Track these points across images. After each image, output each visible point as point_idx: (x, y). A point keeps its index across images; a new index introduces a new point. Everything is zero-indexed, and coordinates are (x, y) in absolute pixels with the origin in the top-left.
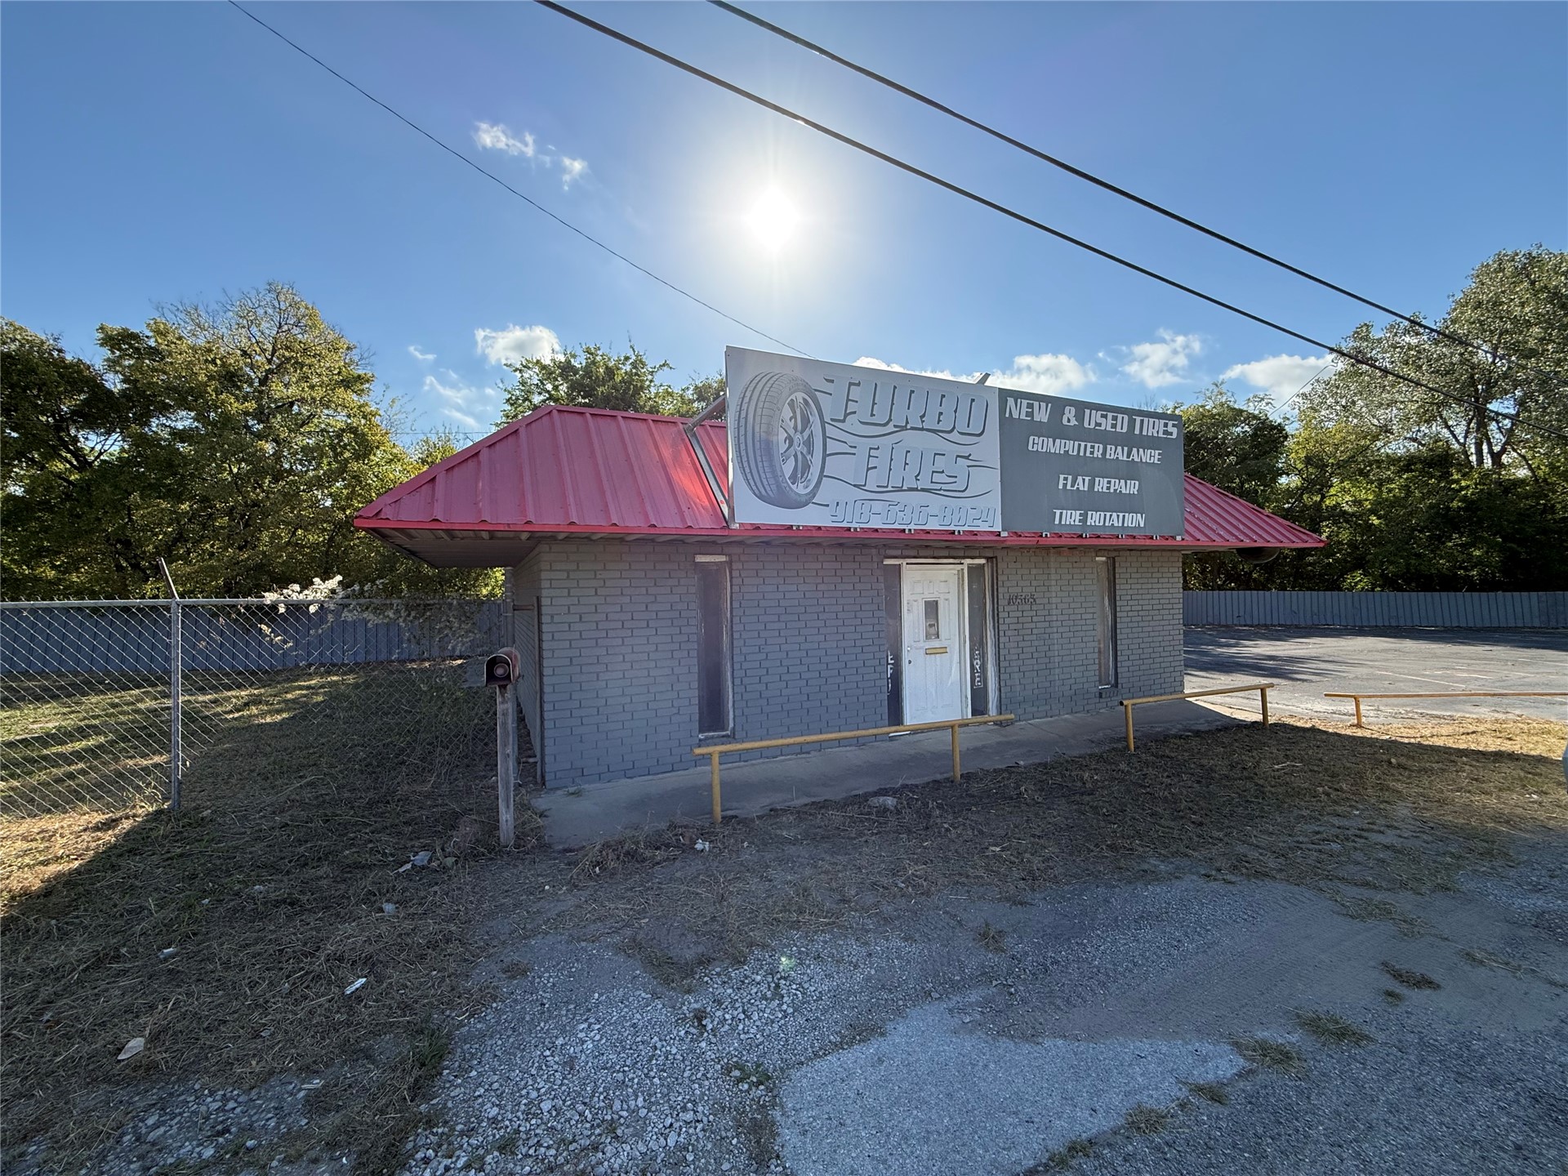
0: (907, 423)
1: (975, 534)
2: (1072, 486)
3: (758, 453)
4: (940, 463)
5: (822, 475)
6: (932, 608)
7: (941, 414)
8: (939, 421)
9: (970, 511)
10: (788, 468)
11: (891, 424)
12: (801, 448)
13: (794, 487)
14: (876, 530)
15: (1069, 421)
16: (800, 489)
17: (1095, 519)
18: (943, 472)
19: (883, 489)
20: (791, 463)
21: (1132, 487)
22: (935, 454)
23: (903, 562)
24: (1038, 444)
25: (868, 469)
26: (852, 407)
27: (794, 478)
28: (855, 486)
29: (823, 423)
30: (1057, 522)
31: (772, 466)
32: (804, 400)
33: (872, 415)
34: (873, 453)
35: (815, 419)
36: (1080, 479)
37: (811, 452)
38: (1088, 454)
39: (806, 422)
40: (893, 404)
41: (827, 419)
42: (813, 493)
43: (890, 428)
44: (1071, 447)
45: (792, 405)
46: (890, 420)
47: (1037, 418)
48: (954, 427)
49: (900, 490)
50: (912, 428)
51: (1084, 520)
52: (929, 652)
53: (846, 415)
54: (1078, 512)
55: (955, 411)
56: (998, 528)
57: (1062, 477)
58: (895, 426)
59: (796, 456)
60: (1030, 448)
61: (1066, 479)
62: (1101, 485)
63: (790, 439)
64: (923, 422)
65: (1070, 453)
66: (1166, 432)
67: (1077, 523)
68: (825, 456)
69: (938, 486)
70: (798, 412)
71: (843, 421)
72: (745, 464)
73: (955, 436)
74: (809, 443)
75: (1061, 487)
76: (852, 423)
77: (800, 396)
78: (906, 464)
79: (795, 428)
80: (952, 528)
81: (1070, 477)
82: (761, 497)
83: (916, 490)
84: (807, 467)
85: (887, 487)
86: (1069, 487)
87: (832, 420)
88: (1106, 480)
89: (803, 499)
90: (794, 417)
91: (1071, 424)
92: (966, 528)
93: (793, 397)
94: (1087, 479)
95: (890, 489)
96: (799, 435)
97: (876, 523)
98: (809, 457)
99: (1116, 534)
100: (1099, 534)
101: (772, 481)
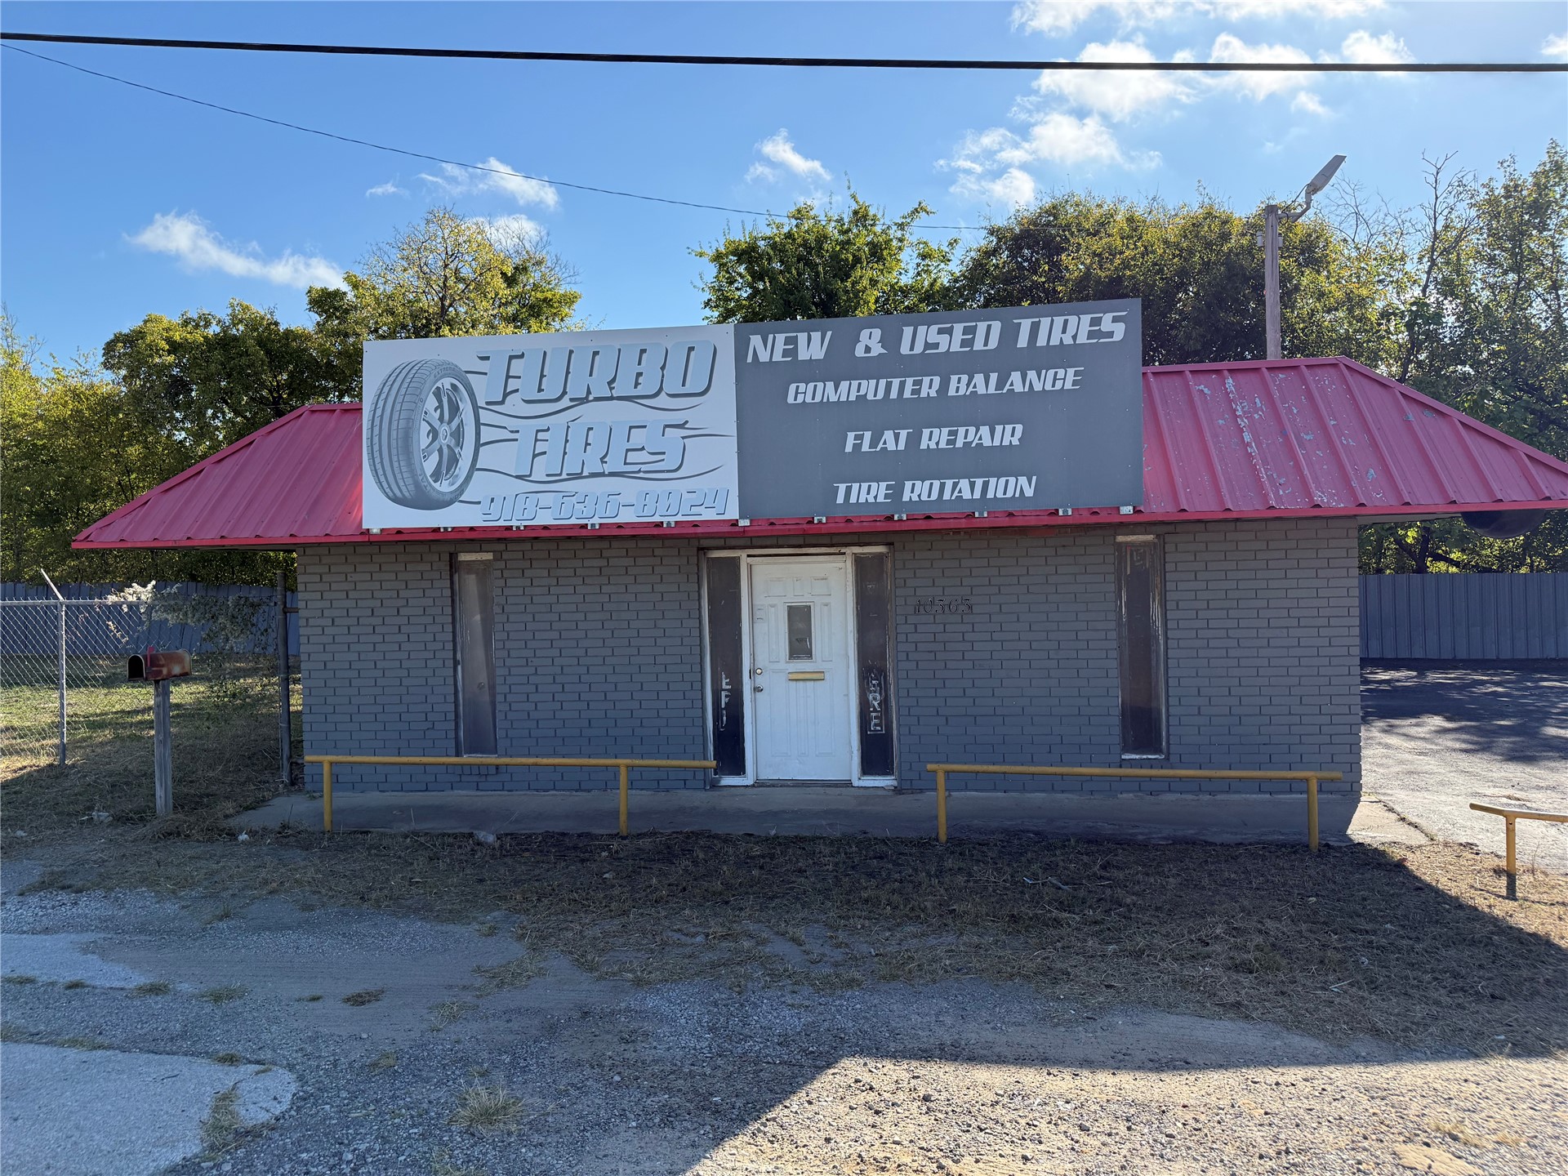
0: (589, 392)
1: (695, 524)
2: (873, 444)
3: (394, 452)
4: (638, 438)
5: (473, 467)
6: (799, 616)
7: (639, 374)
8: (637, 384)
9: (686, 496)
10: (430, 465)
11: (567, 398)
12: (445, 440)
13: (436, 485)
14: (545, 528)
15: (868, 349)
16: (445, 487)
17: (918, 492)
18: (643, 449)
19: (554, 478)
20: (435, 458)
21: (1010, 435)
22: (631, 428)
23: (742, 554)
24: (801, 393)
25: (535, 456)
26: (513, 384)
27: (437, 475)
28: (517, 477)
29: (476, 408)
30: (840, 500)
31: (410, 464)
32: (454, 387)
33: (540, 390)
34: (541, 436)
35: (466, 407)
36: (888, 435)
37: (459, 443)
38: (907, 394)
39: (455, 410)
40: (568, 373)
41: (482, 403)
42: (461, 490)
43: (565, 402)
44: (870, 389)
45: (438, 394)
46: (564, 393)
47: (803, 355)
48: (661, 389)
49: (578, 476)
50: (597, 399)
51: (896, 492)
52: (796, 678)
53: (505, 395)
54: (883, 485)
55: (663, 368)
56: (733, 513)
57: (851, 436)
58: (572, 400)
59: (440, 451)
60: (791, 400)
61: (860, 437)
62: (934, 438)
63: (434, 433)
64: (611, 389)
65: (870, 397)
66: (1100, 334)
67: (880, 499)
68: (478, 445)
69: (636, 468)
70: (445, 400)
71: (502, 402)
72: (379, 466)
73: (662, 401)
74: (458, 435)
75: (849, 448)
76: (514, 404)
77: (446, 383)
78: (587, 444)
79: (441, 419)
80: (656, 519)
81: (868, 435)
82: (396, 500)
83: (602, 475)
84: (454, 460)
85: (560, 474)
86: (865, 448)
87: (487, 403)
88: (945, 431)
89: (447, 498)
90: (441, 406)
91: (874, 353)
92: (679, 518)
93: (439, 384)
94: (903, 434)
95: (564, 476)
96: (445, 427)
97: (545, 519)
98: (457, 450)
99: (968, 510)
100: (928, 512)
101: (409, 481)
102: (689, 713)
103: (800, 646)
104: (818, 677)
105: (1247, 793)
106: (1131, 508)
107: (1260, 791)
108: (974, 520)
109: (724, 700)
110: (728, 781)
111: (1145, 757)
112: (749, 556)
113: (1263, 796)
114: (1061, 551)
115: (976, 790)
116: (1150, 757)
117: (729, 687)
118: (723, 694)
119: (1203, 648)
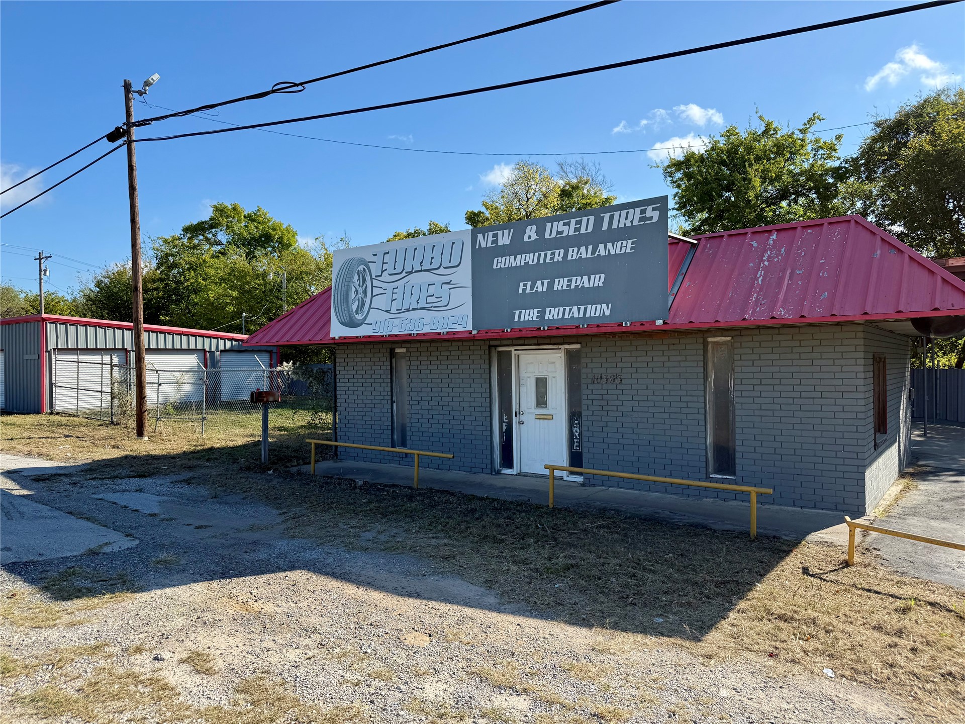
0: (413, 269)
1: (454, 333)
2: (532, 289)
3: (342, 301)
4: (432, 289)
5: (370, 308)
6: (541, 383)
7: (432, 258)
8: (431, 263)
10: (354, 307)
11: (404, 272)
12: (360, 295)
13: (356, 316)
14: (396, 336)
15: (530, 237)
16: (359, 317)
17: (553, 314)
18: (433, 295)
19: (399, 312)
20: (356, 303)
21: (598, 280)
22: (429, 285)
24: (500, 263)
25: (392, 301)
26: (385, 267)
27: (357, 312)
28: (386, 311)
29: (372, 279)
30: (516, 319)
31: (348, 307)
32: (364, 269)
33: (395, 269)
34: (395, 291)
35: (368, 278)
36: (539, 283)
37: (365, 296)
38: (548, 260)
39: (364, 280)
40: (405, 259)
41: (374, 277)
42: (365, 318)
43: (404, 274)
44: (530, 258)
45: (358, 274)
46: (404, 269)
47: (500, 243)
48: (441, 265)
49: (408, 310)
50: (416, 272)
51: (542, 314)
52: (539, 418)
53: (382, 272)
54: (536, 310)
55: (442, 254)
56: (469, 328)
57: (522, 284)
58: (406, 273)
59: (359, 300)
60: (495, 267)
61: (525, 285)
62: (561, 284)
63: (357, 291)
64: (421, 266)
65: (530, 263)
66: (646, 219)
67: (535, 318)
68: (372, 297)
69: (430, 305)
70: (361, 275)
71: (381, 276)
72: (337, 308)
73: (442, 271)
74: (365, 292)
75: (520, 292)
76: (386, 277)
77: (361, 267)
78: (412, 294)
79: (359, 285)
80: (438, 331)
81: (529, 283)
82: (342, 323)
83: (417, 309)
84: (363, 304)
85: (401, 310)
86: (528, 291)
87: (376, 276)
88: (566, 279)
89: (360, 322)
90: (359, 279)
91: (532, 239)
92: (448, 330)
93: (359, 269)
94: (546, 282)
95: (403, 310)
96: (361, 288)
97: (395, 332)
98: (364, 299)
99: (577, 324)
100: (557, 325)
101: (347, 315)
102: (485, 433)
103: (541, 401)
104: (550, 417)
105: (785, 505)
106: (661, 321)
107: (794, 505)
108: (580, 330)
109: (504, 428)
110: (506, 471)
111: (724, 477)
112: (515, 350)
113: (796, 509)
114: (672, 347)
115: (624, 488)
116: (728, 477)
117: (507, 421)
118: (504, 424)
119: (758, 410)
